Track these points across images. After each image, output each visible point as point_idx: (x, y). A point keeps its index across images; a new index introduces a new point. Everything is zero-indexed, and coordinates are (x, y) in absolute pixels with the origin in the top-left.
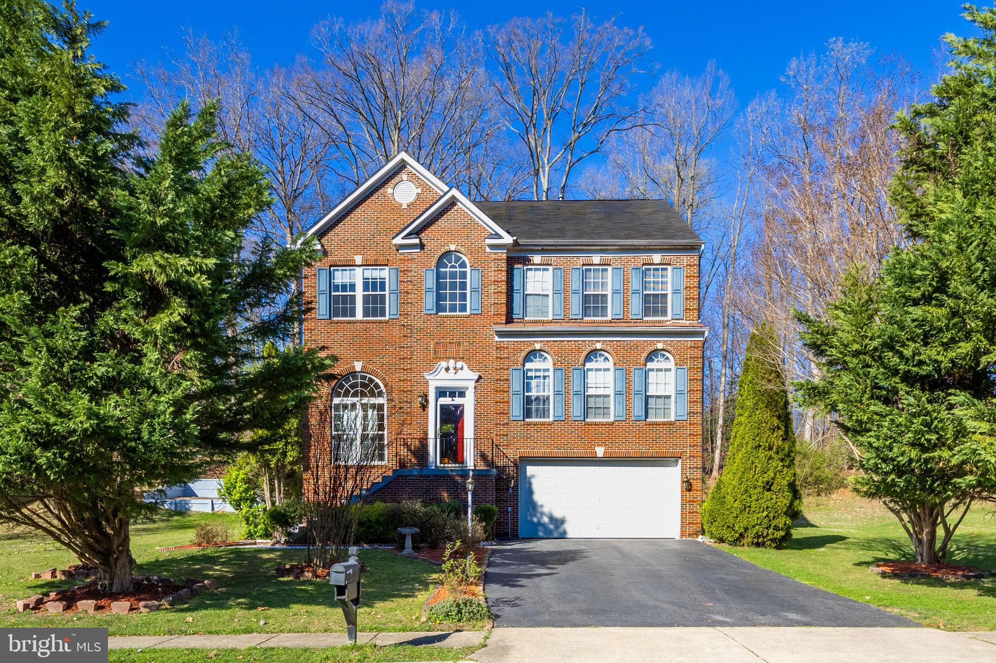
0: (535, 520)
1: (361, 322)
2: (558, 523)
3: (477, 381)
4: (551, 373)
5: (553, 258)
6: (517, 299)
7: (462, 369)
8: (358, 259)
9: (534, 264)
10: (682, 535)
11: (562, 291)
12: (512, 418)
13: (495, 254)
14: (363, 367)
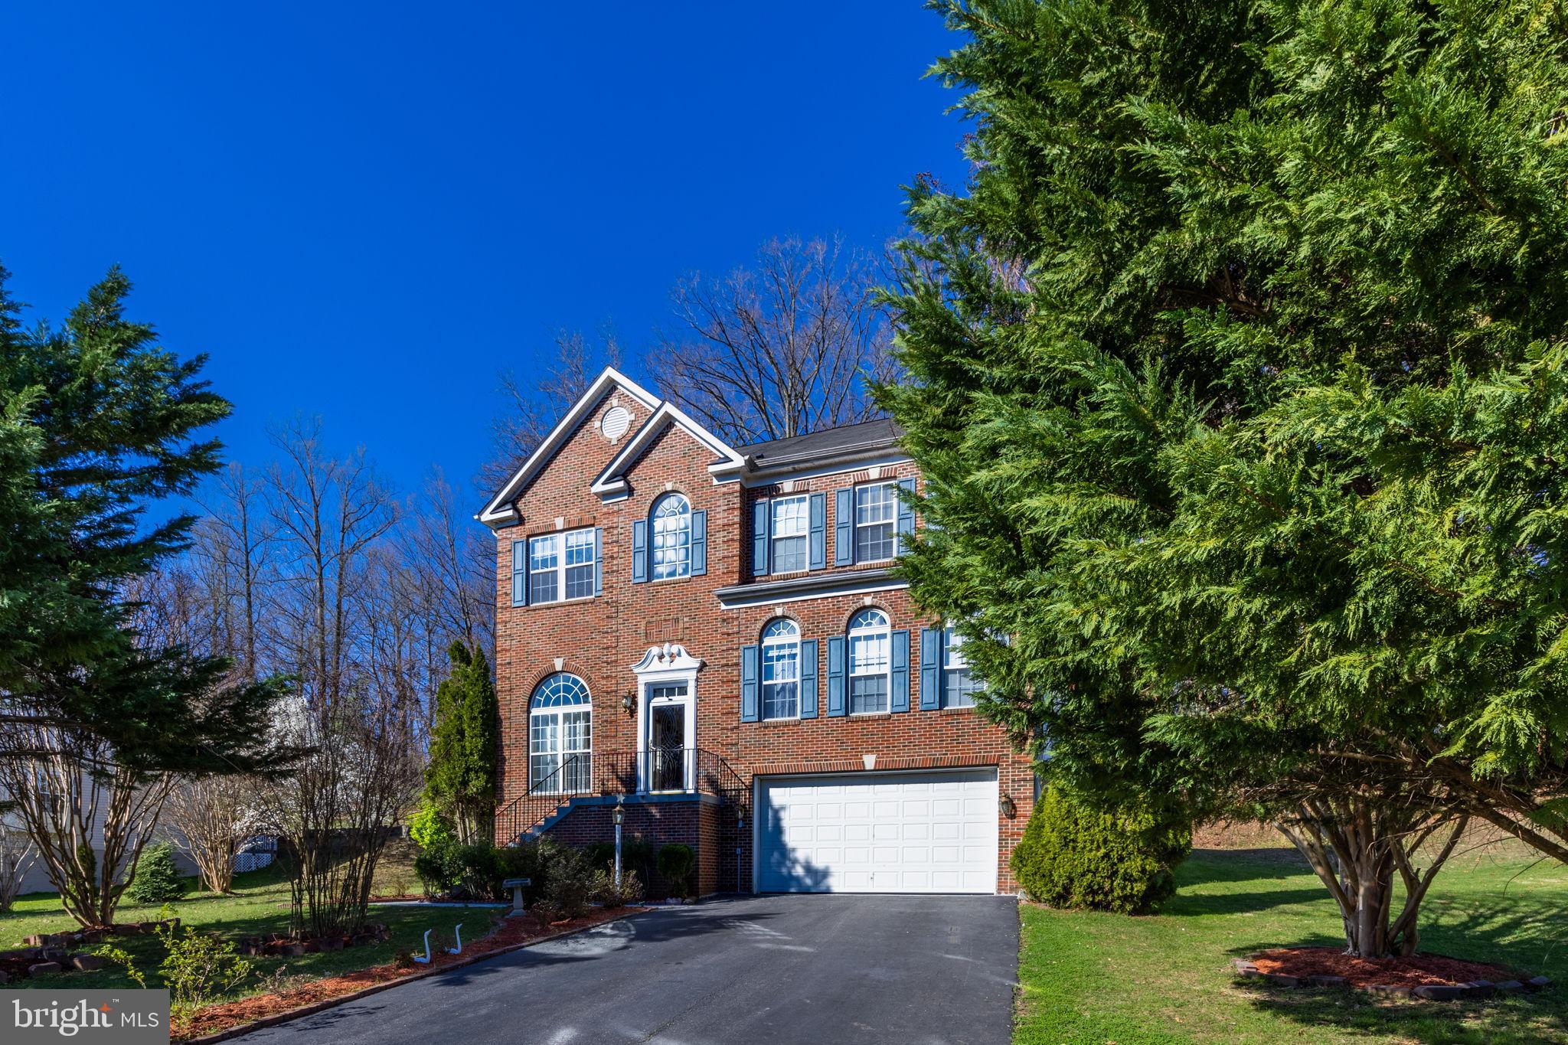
0: (784, 871)
1: (562, 606)
2: (819, 875)
3: (700, 670)
4: (797, 651)
5: (813, 482)
6: (760, 547)
7: (679, 654)
8: (560, 523)
9: (784, 495)
10: (999, 890)
11: (822, 527)
12: (742, 720)
13: (724, 486)
14: (565, 665)
